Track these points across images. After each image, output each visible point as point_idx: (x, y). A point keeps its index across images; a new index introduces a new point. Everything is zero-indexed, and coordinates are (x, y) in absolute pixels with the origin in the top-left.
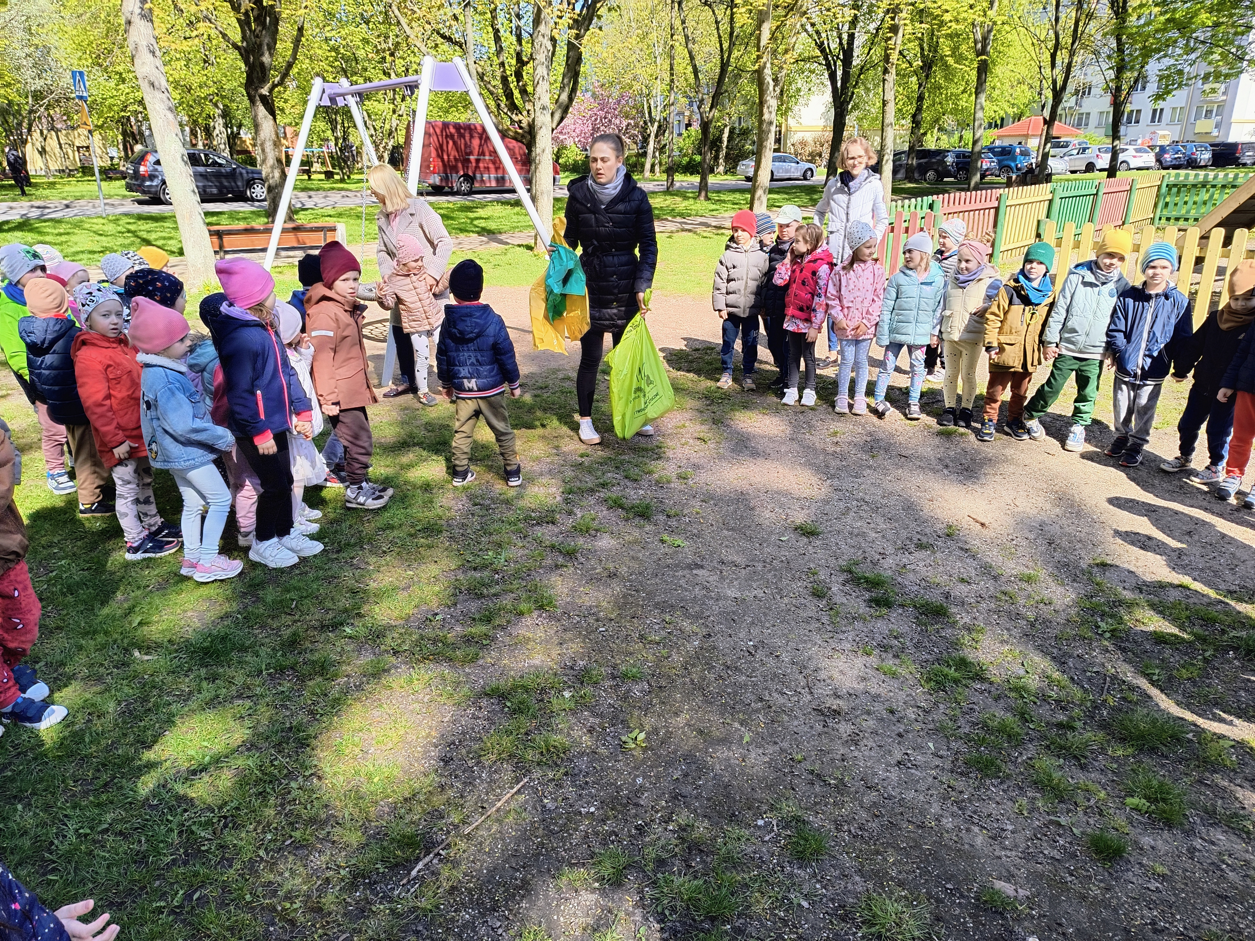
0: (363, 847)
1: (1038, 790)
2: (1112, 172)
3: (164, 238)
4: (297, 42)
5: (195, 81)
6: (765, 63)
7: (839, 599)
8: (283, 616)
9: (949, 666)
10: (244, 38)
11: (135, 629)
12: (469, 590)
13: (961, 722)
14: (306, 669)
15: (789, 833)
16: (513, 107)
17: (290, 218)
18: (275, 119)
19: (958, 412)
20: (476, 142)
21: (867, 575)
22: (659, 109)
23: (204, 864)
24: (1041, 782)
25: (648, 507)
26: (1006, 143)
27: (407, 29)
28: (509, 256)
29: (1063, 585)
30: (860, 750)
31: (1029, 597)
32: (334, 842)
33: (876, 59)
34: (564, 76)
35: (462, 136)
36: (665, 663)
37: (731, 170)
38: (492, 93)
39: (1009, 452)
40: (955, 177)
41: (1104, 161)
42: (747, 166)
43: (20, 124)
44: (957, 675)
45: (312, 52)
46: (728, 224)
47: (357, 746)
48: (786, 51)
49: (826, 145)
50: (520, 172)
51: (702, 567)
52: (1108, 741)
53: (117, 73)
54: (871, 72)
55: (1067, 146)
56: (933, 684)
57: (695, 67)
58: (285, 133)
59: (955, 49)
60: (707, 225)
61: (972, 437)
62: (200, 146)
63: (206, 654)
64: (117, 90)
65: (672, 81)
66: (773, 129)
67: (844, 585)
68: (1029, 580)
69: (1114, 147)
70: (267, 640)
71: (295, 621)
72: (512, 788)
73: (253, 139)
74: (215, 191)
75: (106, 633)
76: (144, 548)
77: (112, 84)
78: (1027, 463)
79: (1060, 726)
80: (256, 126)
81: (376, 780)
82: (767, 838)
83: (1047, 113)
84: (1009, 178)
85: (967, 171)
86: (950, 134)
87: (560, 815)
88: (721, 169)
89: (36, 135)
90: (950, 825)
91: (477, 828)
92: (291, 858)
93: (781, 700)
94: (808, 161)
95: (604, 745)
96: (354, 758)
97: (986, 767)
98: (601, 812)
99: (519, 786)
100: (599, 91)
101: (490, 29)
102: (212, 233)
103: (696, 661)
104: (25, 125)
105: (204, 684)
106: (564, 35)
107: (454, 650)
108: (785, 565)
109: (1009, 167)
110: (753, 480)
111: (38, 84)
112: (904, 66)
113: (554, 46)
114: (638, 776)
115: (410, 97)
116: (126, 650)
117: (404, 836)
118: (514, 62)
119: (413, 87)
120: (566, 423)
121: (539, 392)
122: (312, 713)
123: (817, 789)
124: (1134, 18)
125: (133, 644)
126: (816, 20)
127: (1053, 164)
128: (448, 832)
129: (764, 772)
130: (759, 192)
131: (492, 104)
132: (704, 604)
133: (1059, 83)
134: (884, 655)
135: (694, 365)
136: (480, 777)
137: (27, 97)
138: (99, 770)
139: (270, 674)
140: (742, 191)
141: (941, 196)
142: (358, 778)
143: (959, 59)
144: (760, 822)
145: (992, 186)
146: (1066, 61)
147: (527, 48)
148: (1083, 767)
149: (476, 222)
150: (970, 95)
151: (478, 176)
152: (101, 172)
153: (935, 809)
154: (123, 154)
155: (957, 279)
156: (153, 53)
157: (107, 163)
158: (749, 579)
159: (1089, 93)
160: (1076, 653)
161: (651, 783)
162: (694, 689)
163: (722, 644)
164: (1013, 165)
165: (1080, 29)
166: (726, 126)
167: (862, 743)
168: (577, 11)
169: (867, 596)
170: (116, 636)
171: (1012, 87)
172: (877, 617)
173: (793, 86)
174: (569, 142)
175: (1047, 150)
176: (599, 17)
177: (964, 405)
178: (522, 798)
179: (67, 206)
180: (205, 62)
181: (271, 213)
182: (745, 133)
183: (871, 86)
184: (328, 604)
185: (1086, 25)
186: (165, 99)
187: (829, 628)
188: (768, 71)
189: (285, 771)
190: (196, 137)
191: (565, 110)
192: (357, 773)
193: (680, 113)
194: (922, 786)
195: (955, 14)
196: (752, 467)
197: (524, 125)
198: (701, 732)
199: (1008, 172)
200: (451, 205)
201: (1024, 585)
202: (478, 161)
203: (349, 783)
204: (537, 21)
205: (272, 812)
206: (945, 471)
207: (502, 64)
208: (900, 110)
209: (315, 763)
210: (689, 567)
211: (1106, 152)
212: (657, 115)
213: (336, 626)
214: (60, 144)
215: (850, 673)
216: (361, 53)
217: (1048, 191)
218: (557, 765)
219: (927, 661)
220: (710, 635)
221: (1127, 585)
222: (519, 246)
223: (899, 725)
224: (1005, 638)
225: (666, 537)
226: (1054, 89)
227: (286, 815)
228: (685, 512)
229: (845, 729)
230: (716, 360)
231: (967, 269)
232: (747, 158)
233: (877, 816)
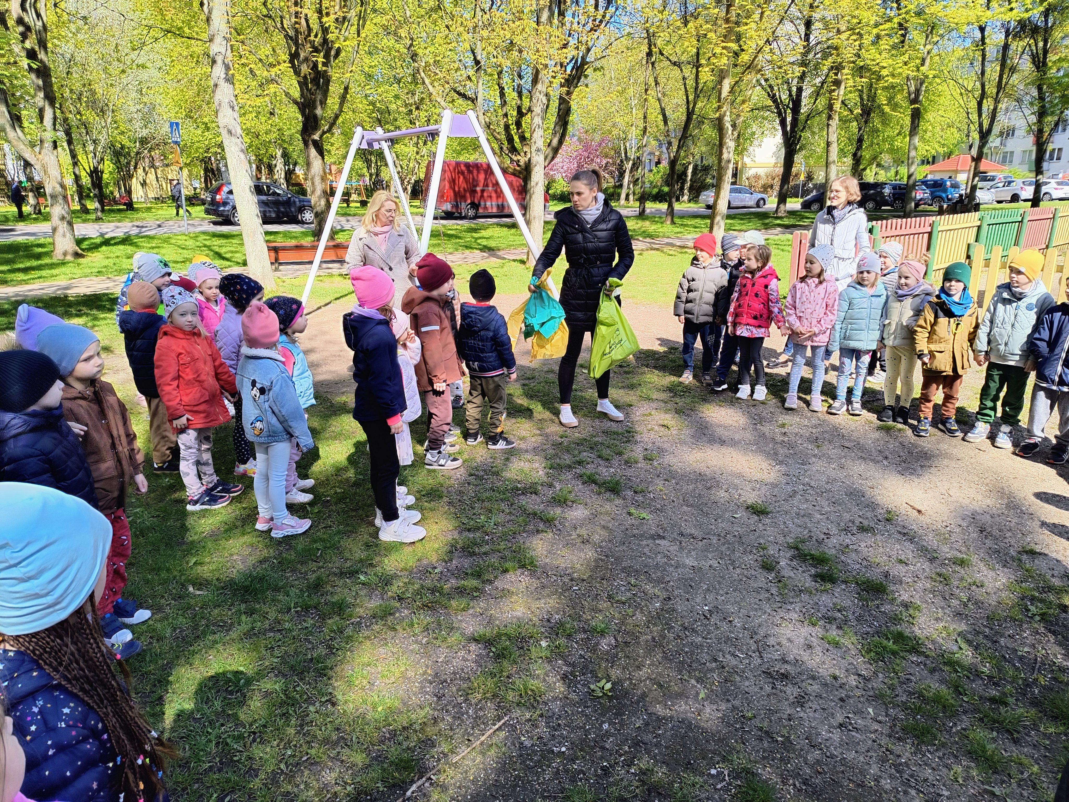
0: (367, 767)
1: (973, 760)
2: (1035, 201)
3: (232, 252)
4: (343, 98)
5: (262, 128)
6: (725, 112)
7: (787, 572)
8: (310, 562)
9: (888, 639)
10: (302, 95)
11: (191, 568)
12: (463, 548)
13: (899, 690)
14: (326, 609)
15: (739, 783)
16: (513, 150)
17: (332, 238)
18: (323, 159)
19: (897, 410)
20: (482, 177)
21: (813, 552)
22: (633, 150)
23: (235, 772)
24: (975, 752)
25: (617, 483)
26: (938, 177)
27: (430, 87)
28: (505, 269)
29: (993, 569)
30: (805, 711)
31: (962, 579)
32: (342, 761)
33: (820, 108)
34: (556, 124)
35: (470, 172)
36: (630, 621)
37: (694, 198)
38: (496, 139)
39: (944, 446)
40: (892, 206)
41: (1028, 192)
42: (708, 196)
43: (128, 163)
44: (895, 647)
45: (354, 106)
46: (691, 244)
47: (365, 678)
48: (744, 102)
49: (777, 179)
50: (517, 200)
51: (664, 538)
52: (1040, 718)
53: (203, 123)
54: (817, 119)
55: (993, 180)
56: (873, 654)
57: (664, 115)
58: (330, 169)
59: (890, 99)
60: (672, 245)
61: (909, 432)
62: (263, 180)
63: (246, 592)
64: (203, 136)
65: (645, 128)
66: (731, 166)
67: (791, 560)
68: (962, 563)
69: (1037, 181)
70: (297, 582)
71: (320, 568)
72: (495, 725)
73: (305, 174)
74: (273, 215)
75: (168, 570)
76: (201, 501)
77: (199, 132)
78: (959, 457)
79: (993, 700)
80: (308, 164)
81: (380, 709)
82: (719, 786)
83: (974, 152)
84: (941, 207)
85: (903, 201)
86: (887, 169)
87: (535, 752)
88: (686, 198)
89: (140, 171)
90: (888, 787)
91: (463, 758)
92: (306, 773)
93: (734, 662)
94: (760, 192)
95: (575, 691)
96: (363, 689)
97: (923, 734)
98: (571, 752)
99: (501, 723)
100: (584, 136)
101: (497, 87)
102: (270, 249)
103: (658, 620)
104: (132, 163)
105: (243, 617)
106: (556, 92)
107: (449, 599)
108: (737, 539)
109: (940, 197)
110: (710, 463)
111: (144, 133)
112: (846, 113)
113: (549, 101)
114: (604, 722)
115: (432, 142)
116: (183, 585)
117: (401, 760)
118: (515, 113)
119: (434, 135)
120: (548, 409)
121: (527, 382)
122: (330, 647)
123: (766, 744)
124: (1054, 71)
125: (189, 580)
126: (769, 75)
127: (980, 196)
128: (439, 760)
129: (717, 726)
130: (718, 218)
131: (496, 146)
132: (665, 570)
133: (985, 126)
134: (828, 626)
135: (660, 362)
136: (467, 713)
137: (135, 142)
138: (155, 686)
139: (297, 612)
140: (703, 217)
141: (879, 222)
142: (365, 706)
143: (895, 107)
144: (713, 772)
145: (926, 213)
146: (992, 107)
147: (526, 103)
148: (1016, 742)
149: (479, 241)
150: (905, 137)
151: (482, 203)
152: (186, 199)
153: (874, 770)
154: (203, 185)
155: (896, 293)
156: (233, 108)
157: (191, 193)
158: (705, 550)
159: (1013, 135)
160: (1007, 633)
161: (616, 729)
162: (656, 646)
163: (680, 607)
164: (944, 195)
165: (1004, 80)
166: (690, 163)
167: (807, 705)
168: (568, 71)
169: (813, 571)
170: (175, 573)
171: (942, 130)
172: (822, 591)
173: (749, 131)
174: (558, 177)
175: (975, 182)
176: (586, 76)
177: (902, 404)
178: (502, 734)
179: (160, 226)
180: (271, 114)
181: (318, 234)
182: (706, 169)
183: (816, 130)
184: (347, 555)
185: (1009, 77)
186: (239, 143)
187: (778, 599)
188: (727, 118)
189: (305, 697)
190: (261, 172)
191: (556, 151)
192: (365, 702)
193: (651, 153)
194: (862, 748)
195: (891, 70)
196: (709, 451)
197: (522, 163)
198: (660, 686)
199: (940, 202)
200: (459, 227)
201: (958, 568)
202: (483, 191)
203: (357, 710)
204: (535, 81)
205: (293, 731)
206: (885, 462)
207: (506, 115)
208: (842, 150)
209: (330, 690)
210: (653, 537)
211: (1030, 184)
212: (632, 155)
213: (353, 573)
214: (157, 177)
215: (797, 641)
216: (393, 107)
217: (976, 219)
218: (534, 707)
219: (868, 633)
220: (669, 598)
221: (1056, 573)
222: (514, 260)
223: (841, 690)
224: (940, 615)
225: (633, 510)
226: (981, 132)
227: (304, 734)
228: (650, 489)
229: (791, 691)
230: (679, 358)
231: (906, 285)
232: (707, 189)
233: (820, 773)
